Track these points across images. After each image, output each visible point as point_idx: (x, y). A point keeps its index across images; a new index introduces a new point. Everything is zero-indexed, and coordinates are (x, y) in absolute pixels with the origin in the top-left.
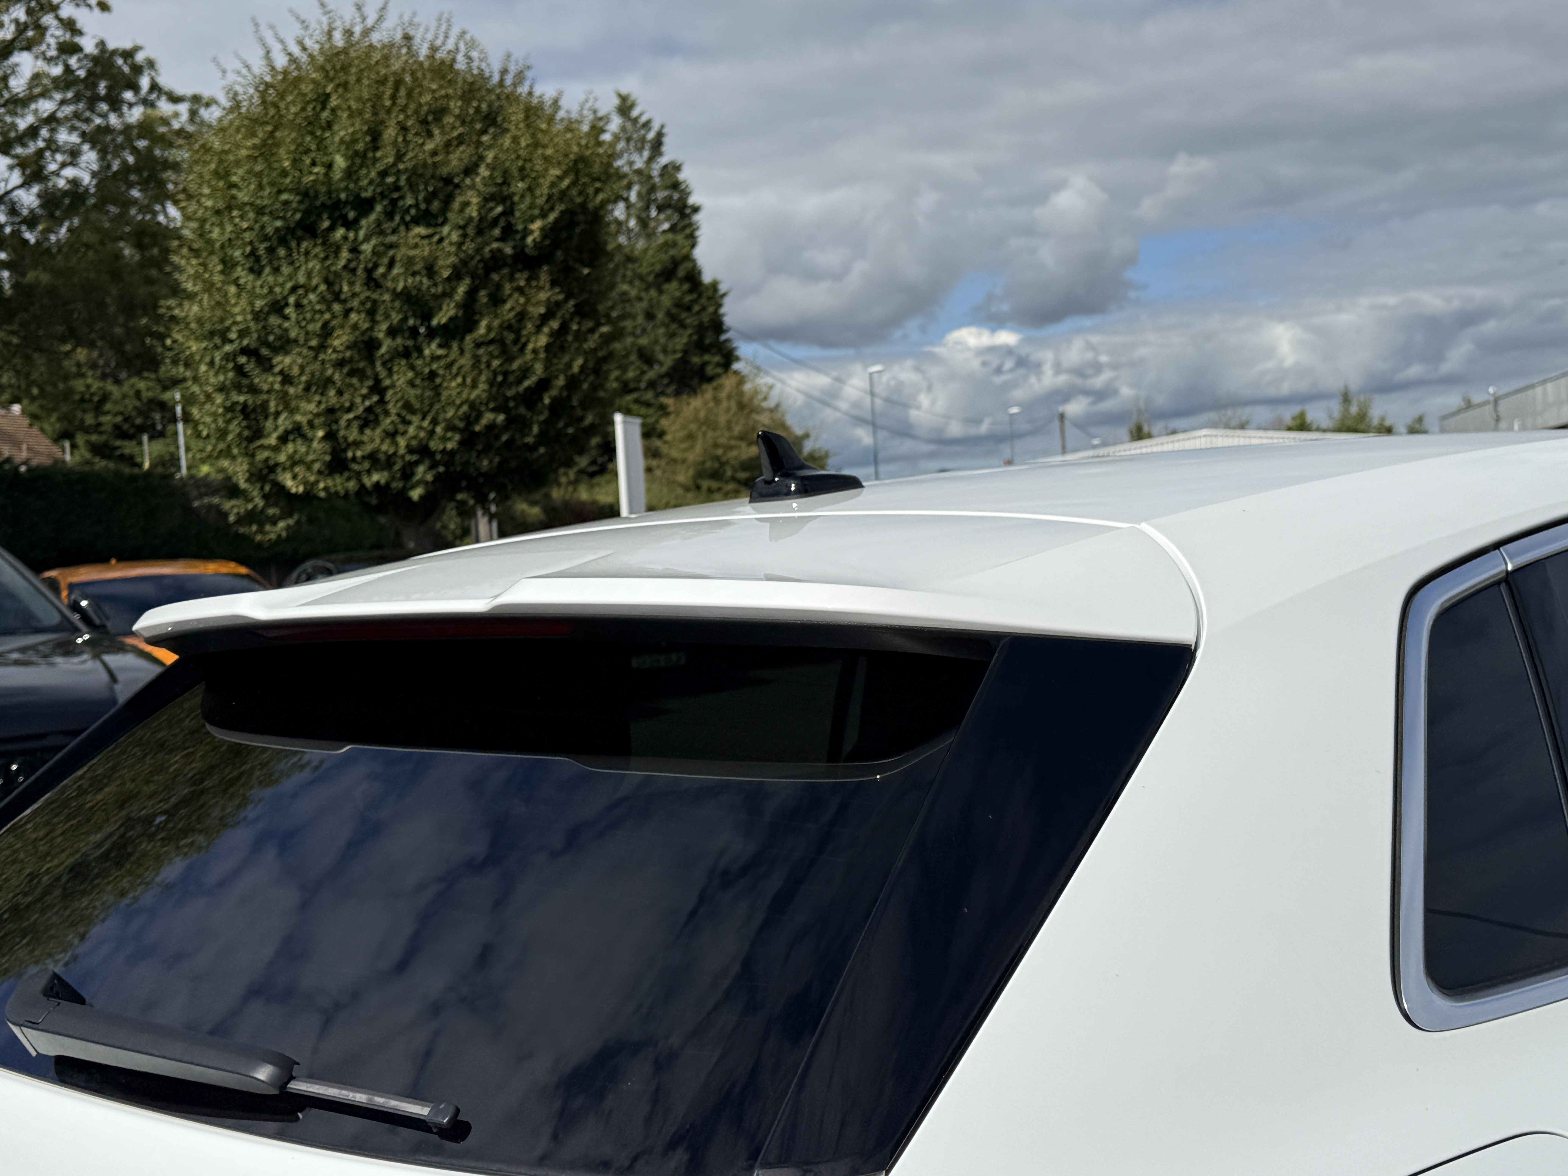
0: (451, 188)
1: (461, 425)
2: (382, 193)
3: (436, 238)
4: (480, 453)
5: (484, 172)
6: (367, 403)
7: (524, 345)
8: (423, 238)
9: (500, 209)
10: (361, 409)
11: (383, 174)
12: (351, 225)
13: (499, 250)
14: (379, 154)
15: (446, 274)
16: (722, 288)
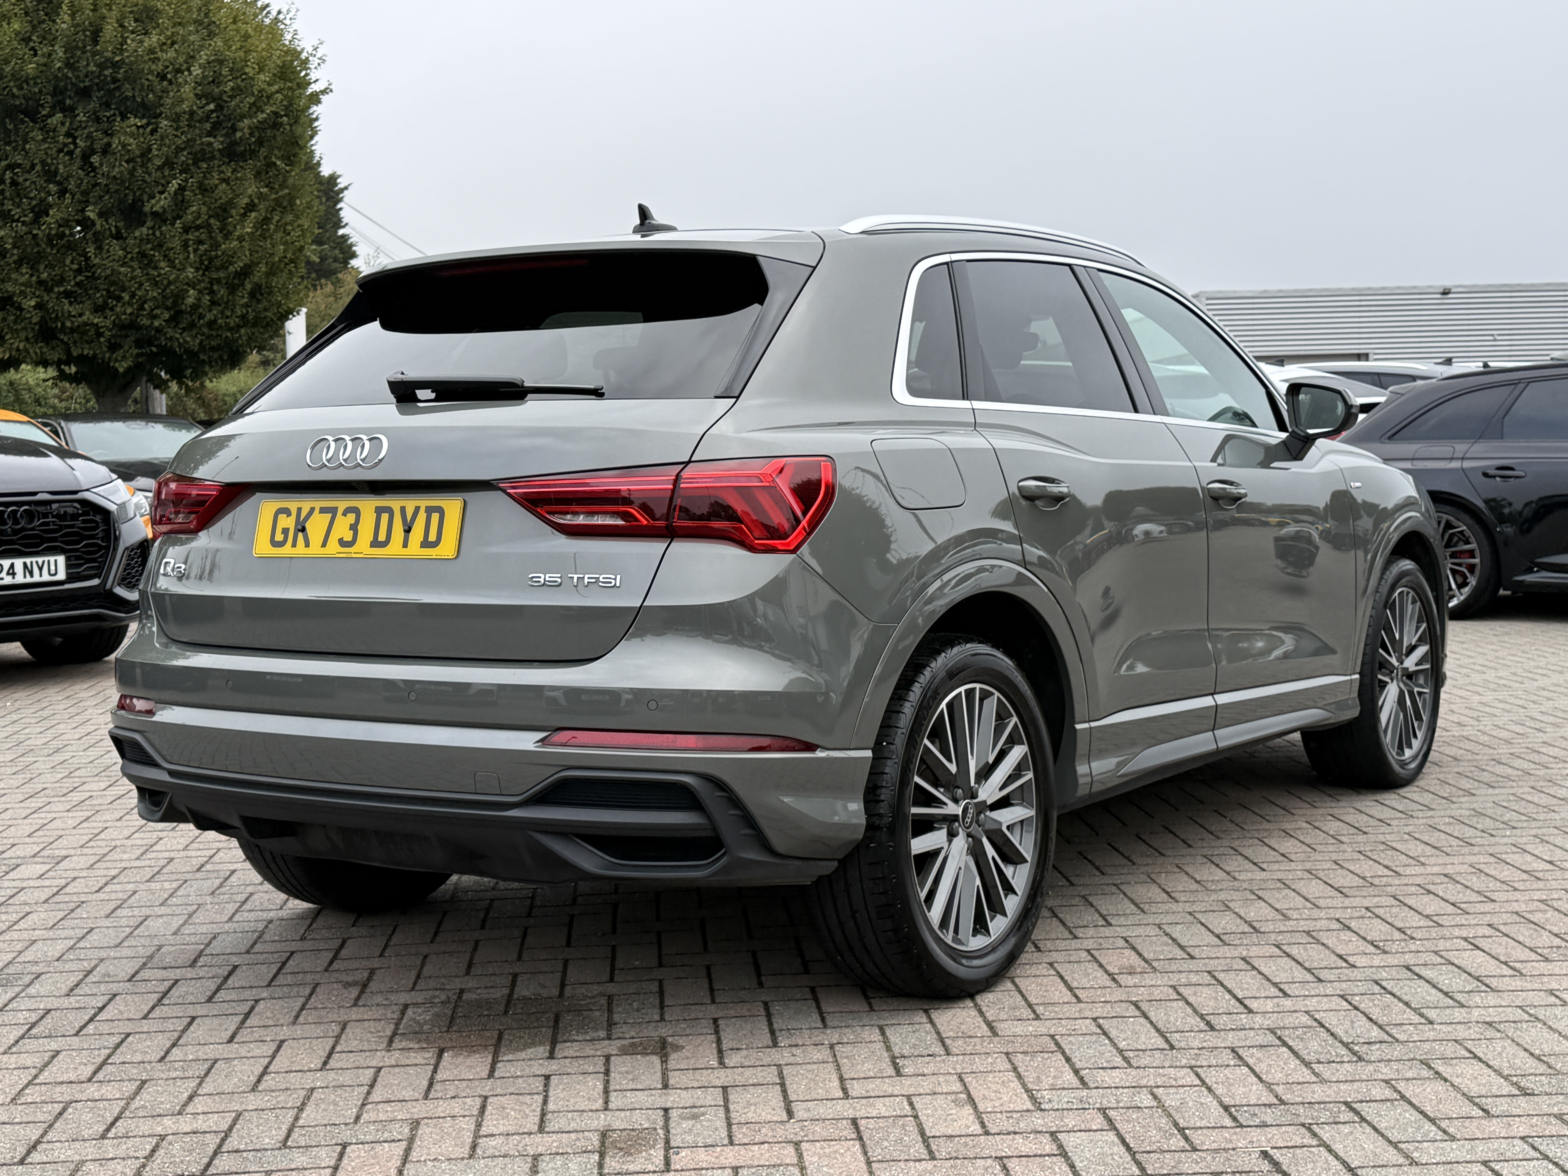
0: (165, 83)
1: (169, 303)
2: (97, 84)
3: (149, 129)
4: (184, 329)
5: (196, 71)
6: (79, 278)
7: (230, 233)
8: (138, 127)
9: (212, 106)
10: (72, 283)
11: (101, 66)
12: (70, 111)
13: (210, 144)
14: (98, 47)
15: (158, 162)
16: (342, 183)
